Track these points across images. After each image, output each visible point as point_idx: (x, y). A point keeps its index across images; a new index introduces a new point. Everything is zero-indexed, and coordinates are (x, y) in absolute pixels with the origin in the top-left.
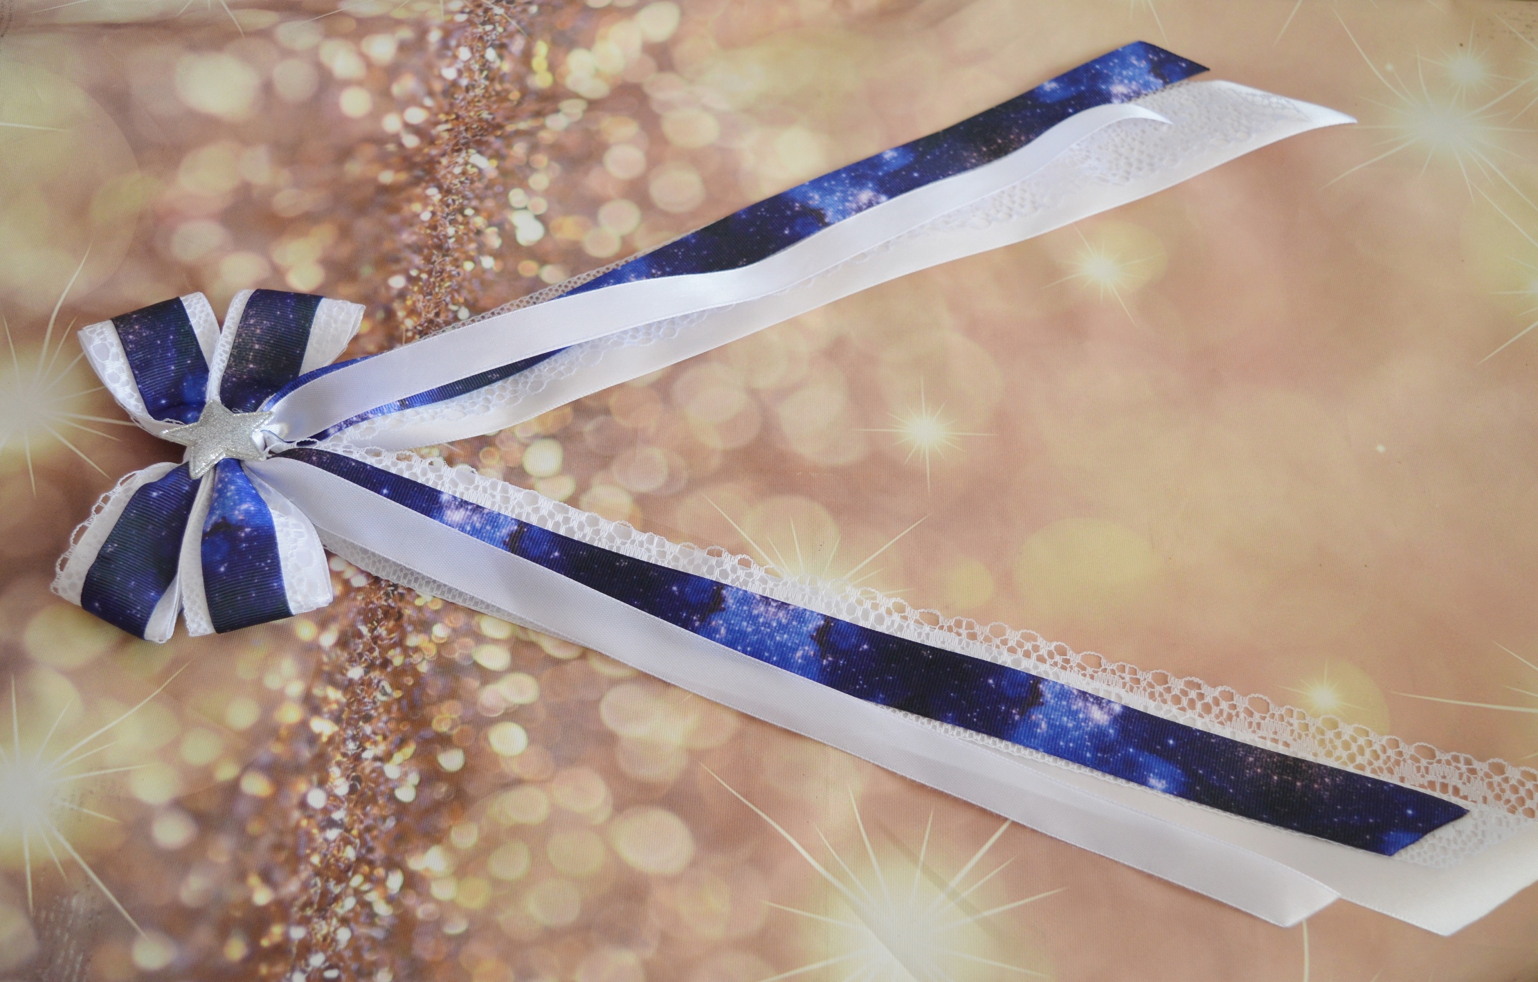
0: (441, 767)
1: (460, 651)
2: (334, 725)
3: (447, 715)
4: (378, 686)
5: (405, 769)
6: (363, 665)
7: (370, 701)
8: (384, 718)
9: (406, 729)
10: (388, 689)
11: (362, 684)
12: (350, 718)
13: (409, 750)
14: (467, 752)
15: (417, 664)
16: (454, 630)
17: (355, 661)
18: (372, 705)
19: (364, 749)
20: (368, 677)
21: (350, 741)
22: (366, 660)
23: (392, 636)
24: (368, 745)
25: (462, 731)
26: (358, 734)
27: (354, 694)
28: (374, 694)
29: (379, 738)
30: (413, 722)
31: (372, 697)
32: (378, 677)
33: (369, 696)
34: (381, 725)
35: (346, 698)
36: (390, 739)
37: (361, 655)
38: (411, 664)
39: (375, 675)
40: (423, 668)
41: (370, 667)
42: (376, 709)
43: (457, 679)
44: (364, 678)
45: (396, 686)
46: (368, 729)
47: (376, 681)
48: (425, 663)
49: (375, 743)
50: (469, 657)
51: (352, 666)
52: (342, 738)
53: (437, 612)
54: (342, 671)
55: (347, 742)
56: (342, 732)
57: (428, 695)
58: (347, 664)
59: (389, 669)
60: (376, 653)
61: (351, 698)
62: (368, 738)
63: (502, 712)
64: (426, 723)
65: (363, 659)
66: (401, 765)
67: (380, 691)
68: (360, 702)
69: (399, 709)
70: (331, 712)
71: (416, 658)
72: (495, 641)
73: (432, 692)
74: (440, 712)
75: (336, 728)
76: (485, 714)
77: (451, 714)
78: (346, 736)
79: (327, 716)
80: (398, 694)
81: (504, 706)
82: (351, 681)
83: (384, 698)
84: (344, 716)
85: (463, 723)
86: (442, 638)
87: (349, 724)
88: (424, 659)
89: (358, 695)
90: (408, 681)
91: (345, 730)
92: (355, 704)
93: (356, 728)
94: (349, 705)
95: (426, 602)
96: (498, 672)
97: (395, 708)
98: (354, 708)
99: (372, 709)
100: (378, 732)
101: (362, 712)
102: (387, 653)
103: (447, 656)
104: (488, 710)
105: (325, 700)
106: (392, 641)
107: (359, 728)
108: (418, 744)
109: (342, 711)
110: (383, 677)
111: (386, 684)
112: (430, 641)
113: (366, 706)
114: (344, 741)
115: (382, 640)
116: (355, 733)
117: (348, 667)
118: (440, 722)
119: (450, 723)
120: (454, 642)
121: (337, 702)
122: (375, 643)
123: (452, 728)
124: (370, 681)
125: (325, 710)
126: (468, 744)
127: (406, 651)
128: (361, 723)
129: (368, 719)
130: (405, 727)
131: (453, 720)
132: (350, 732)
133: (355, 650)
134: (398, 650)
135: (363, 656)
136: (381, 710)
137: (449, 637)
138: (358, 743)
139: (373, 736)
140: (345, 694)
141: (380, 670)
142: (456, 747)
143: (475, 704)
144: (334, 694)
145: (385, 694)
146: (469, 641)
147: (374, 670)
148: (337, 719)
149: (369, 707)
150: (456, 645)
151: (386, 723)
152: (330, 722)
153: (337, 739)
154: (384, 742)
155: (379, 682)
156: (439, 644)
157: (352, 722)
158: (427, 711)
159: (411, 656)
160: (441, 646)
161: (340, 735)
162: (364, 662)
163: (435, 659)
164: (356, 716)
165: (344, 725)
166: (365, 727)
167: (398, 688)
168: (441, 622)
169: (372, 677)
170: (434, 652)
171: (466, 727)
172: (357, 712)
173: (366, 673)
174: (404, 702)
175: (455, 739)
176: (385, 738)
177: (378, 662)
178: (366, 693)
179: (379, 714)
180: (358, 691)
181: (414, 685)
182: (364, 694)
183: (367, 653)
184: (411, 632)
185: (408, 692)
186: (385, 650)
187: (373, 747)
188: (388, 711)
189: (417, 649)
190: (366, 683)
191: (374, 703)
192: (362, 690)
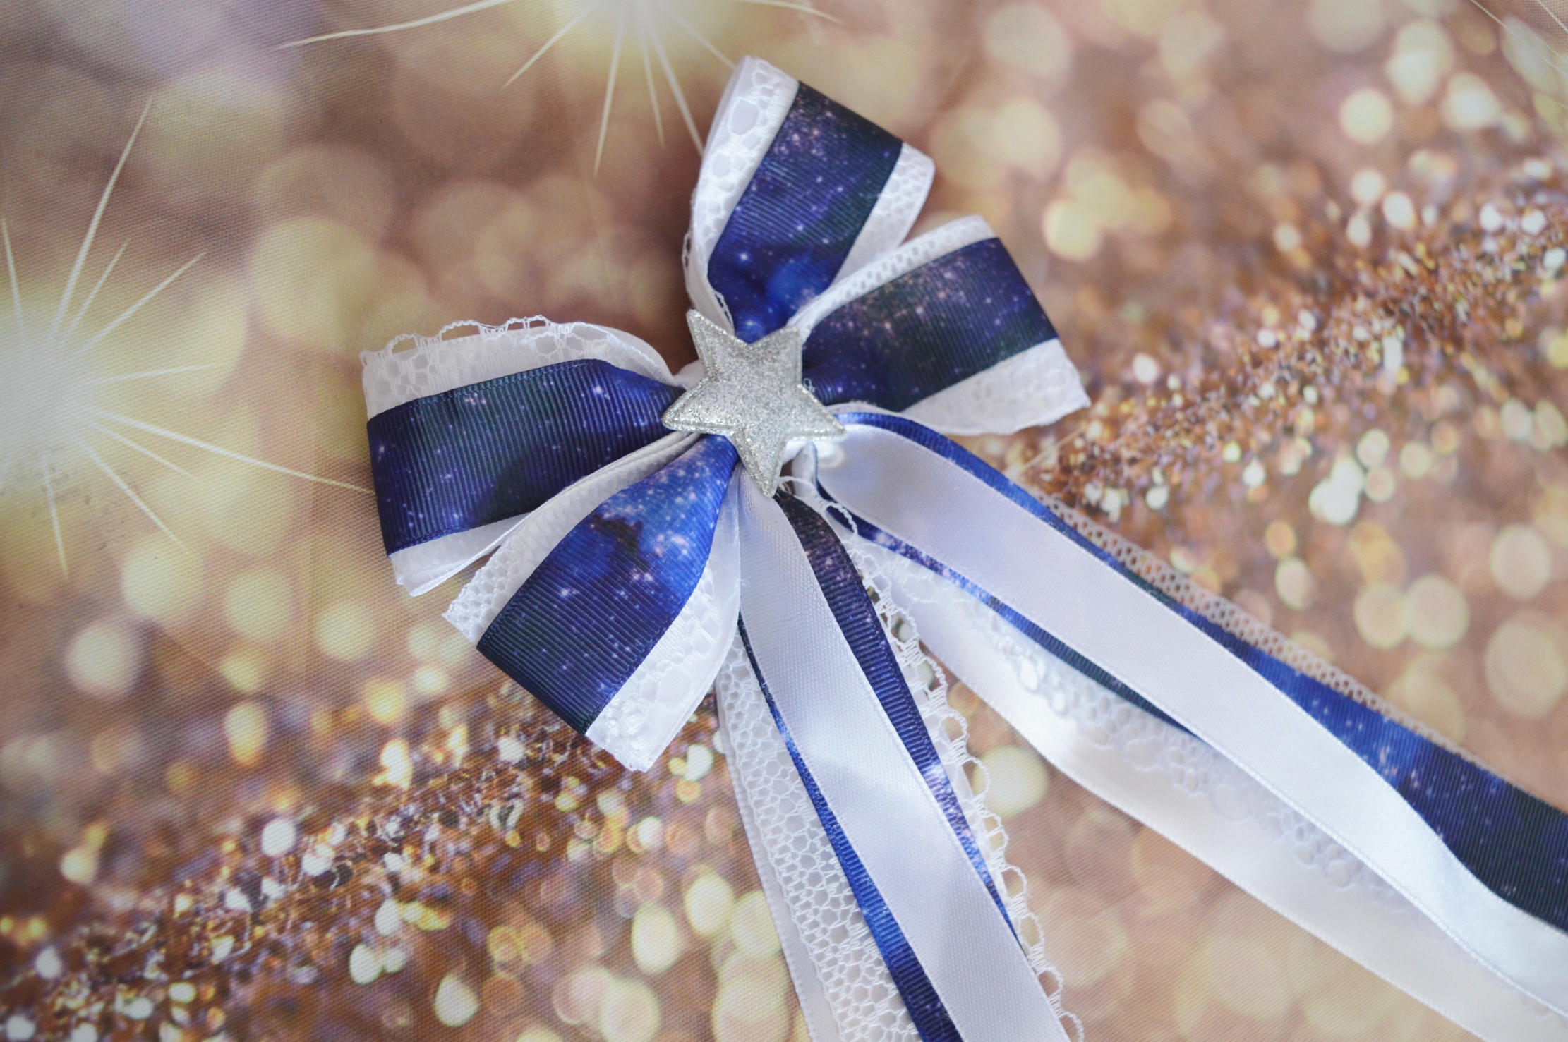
0: (435, 992)
1: (635, 886)
2: (410, 778)
3: (521, 943)
4: (509, 799)
5: (401, 936)
6: (529, 753)
7: (480, 803)
8: (465, 845)
9: (466, 891)
10: (513, 819)
11: (499, 772)
12: (433, 793)
13: (436, 921)
14: (480, 1016)
15: (576, 837)
16: (663, 851)
17: (528, 736)
18: (475, 810)
19: (398, 851)
20: (514, 772)
21: (399, 820)
22: (540, 750)
23: (600, 764)
24: (408, 850)
25: (508, 985)
26: (416, 823)
27: (477, 772)
28: (494, 802)
29: (429, 860)
30: (481, 896)
31: (487, 802)
32: (523, 789)
33: (485, 798)
34: (451, 847)
35: (462, 764)
36: (437, 878)
37: (543, 736)
38: (571, 827)
39: (525, 782)
40: (575, 852)
41: (531, 765)
42: (472, 822)
43: (587, 916)
44: (511, 768)
45: (525, 826)
46: (433, 833)
47: (515, 789)
48: (585, 847)
49: (417, 859)
50: (633, 908)
51: (518, 736)
52: (395, 804)
53: (677, 802)
54: (502, 728)
55: (393, 818)
56: (404, 798)
57: (537, 888)
58: (517, 726)
59: (545, 797)
60: (559, 758)
61: (466, 771)
62: (420, 844)
63: (576, 1022)
64: (491, 917)
65: (539, 745)
66: (405, 924)
67: (502, 808)
68: (469, 790)
69: (491, 859)
70: (426, 759)
71: (585, 828)
72: (684, 922)
73: (545, 893)
74: (519, 928)
75: (405, 785)
76: (556, 1001)
77: (526, 948)
78: (402, 808)
79: (416, 757)
80: (513, 839)
81: (587, 1017)
82: (495, 750)
83: (495, 823)
84: (432, 783)
85: (523, 978)
86: (639, 845)
87: (424, 798)
88: (590, 841)
89: (479, 778)
90: (542, 841)
91: (411, 799)
92: (461, 785)
93: (426, 814)
94: (455, 776)
95: (682, 776)
96: (635, 967)
97: (489, 850)
98: (454, 788)
99: (468, 815)
100: (437, 852)
101: (454, 804)
102: (569, 775)
103: (614, 873)
104: (566, 1000)
105: (442, 736)
106: (591, 770)
107: (428, 817)
108: (452, 928)
109: (438, 773)
110: (527, 796)
111: (519, 807)
112: (624, 830)
113: (468, 803)
114: (394, 811)
115: (584, 753)
116: (416, 818)
117: (513, 732)
118: (505, 938)
119: (511, 957)
120: (644, 865)
121: (448, 757)
122: (574, 746)
123: (504, 966)
124: (513, 780)
125: (425, 748)
126: (493, 1010)
127: (588, 804)
128: (436, 816)
129: (449, 820)
130: (467, 890)
131: (518, 958)
132: (412, 809)
133: (545, 723)
134: (582, 790)
135: (542, 742)
136: (474, 831)
137: (647, 852)
138: (402, 833)
139: (426, 847)
140: (468, 757)
141: (536, 785)
142: (479, 993)
143: (563, 973)
144: (458, 744)
145: (503, 818)
146: (659, 885)
147: (531, 775)
148: (421, 776)
149: (468, 809)
150: (640, 873)
151: (458, 853)
152: (411, 768)
153: (390, 799)
154: (426, 872)
155: (517, 795)
156: (626, 847)
157: (430, 801)
158: (512, 905)
159: (582, 817)
160: (625, 852)
161: (398, 798)
162: (534, 750)
163: (599, 859)
164: (442, 800)
165: (418, 793)
166: (433, 827)
167: (522, 835)
168: (664, 822)
169: (518, 779)
170: (610, 849)
171: (518, 987)
172: (450, 798)
173: (520, 766)
174: (506, 859)
175: (490, 983)
176: (434, 869)
177: (547, 771)
178: (489, 788)
179: (466, 833)
180: (484, 775)
181: (541, 855)
182: (484, 786)
183: (552, 744)
184: (620, 790)
185: (525, 853)
186: (571, 768)
187: (410, 861)
188: (479, 843)
189: (599, 819)
190: (504, 778)
191: (480, 813)
192: (489, 779)
